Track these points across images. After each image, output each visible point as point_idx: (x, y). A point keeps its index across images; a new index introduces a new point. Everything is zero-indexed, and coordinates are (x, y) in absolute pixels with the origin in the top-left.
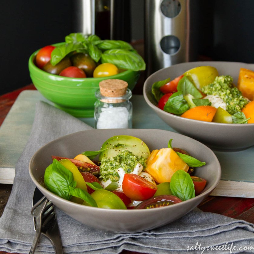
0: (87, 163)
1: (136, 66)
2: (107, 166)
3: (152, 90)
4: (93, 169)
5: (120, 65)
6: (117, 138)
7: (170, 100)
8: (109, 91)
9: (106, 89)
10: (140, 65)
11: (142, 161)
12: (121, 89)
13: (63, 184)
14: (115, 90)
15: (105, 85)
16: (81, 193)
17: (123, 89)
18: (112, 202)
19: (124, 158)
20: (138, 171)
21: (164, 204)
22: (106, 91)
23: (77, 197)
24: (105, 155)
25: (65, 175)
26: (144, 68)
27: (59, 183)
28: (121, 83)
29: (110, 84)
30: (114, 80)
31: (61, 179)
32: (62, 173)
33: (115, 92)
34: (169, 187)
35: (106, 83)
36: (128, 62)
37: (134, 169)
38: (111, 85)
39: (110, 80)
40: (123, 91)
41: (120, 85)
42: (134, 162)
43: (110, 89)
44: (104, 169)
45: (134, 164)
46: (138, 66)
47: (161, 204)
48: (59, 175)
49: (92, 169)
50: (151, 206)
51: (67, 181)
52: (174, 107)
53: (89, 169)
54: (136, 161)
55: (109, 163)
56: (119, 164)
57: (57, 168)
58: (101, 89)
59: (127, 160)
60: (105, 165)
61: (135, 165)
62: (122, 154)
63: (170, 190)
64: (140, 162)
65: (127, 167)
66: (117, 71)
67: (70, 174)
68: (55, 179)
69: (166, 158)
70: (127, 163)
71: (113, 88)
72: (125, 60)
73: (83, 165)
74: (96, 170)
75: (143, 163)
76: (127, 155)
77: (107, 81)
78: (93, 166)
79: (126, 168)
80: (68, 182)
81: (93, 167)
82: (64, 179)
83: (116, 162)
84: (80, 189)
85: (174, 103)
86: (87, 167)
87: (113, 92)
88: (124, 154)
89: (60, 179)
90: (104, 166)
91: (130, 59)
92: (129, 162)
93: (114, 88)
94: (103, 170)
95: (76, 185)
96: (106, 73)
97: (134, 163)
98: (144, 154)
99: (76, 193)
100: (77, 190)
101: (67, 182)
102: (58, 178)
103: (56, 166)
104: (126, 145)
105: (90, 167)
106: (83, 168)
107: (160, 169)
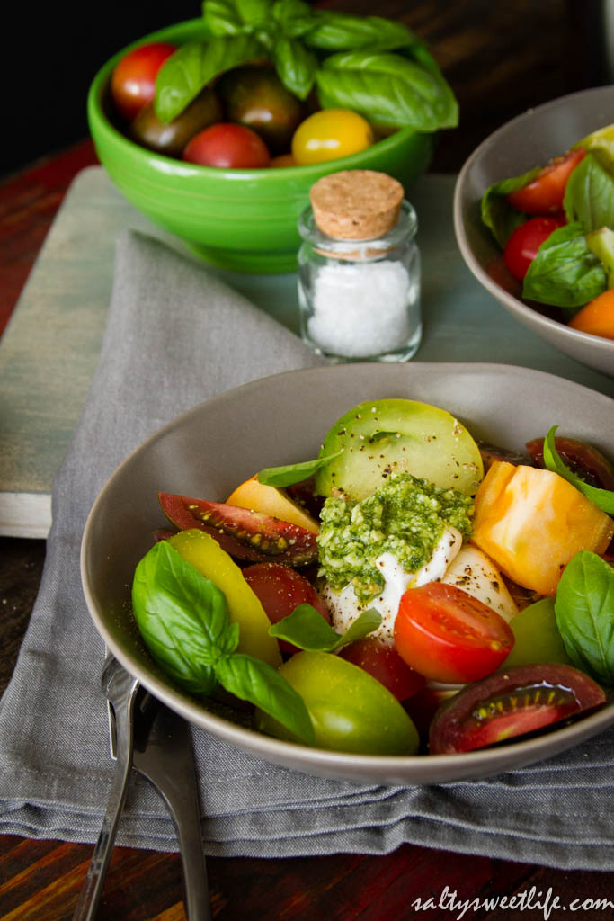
0: (275, 518)
1: (429, 113)
2: (341, 539)
3: (484, 213)
4: (296, 545)
5: (377, 111)
6: (374, 410)
7: (545, 253)
8: (345, 222)
9: (331, 215)
10: (440, 108)
11: (460, 519)
12: (382, 214)
13: (194, 640)
14: (363, 217)
15: (329, 198)
16: (254, 681)
17: (388, 212)
18: (360, 708)
19: (399, 504)
20: (447, 561)
21: (537, 699)
22: (333, 221)
23: (241, 696)
24: (333, 475)
25: (199, 609)
26: (453, 121)
27: (182, 635)
28: (382, 187)
29: (344, 195)
30: (359, 174)
31: (186, 621)
32: (189, 597)
33: (361, 223)
34: (554, 617)
35: (335, 187)
36: (403, 103)
37: (431, 554)
38: (349, 199)
39: (344, 174)
40: (390, 217)
41: (378, 194)
42: (433, 526)
43: (347, 216)
44: (333, 549)
45: (432, 537)
46: (435, 112)
47: (527, 698)
48: (178, 609)
49: (292, 542)
50: (492, 705)
51: (207, 627)
52: (555, 279)
53: (282, 543)
54: (439, 521)
55: (348, 528)
56: (382, 536)
57: (172, 577)
58: (317, 211)
59: (410, 519)
60: (334, 536)
61: (435, 537)
62: (392, 491)
63: (555, 630)
64: (451, 524)
65: (408, 549)
66: (368, 137)
67: (216, 599)
68: (167, 617)
69: (540, 509)
70: (407, 530)
71: (355, 208)
72: (392, 97)
73: (264, 527)
74: (307, 545)
75: (461, 525)
76: (407, 494)
77: (336, 179)
78: (297, 530)
79: (405, 555)
80: (210, 632)
81: (295, 533)
82: (196, 624)
83: (371, 530)
84: (250, 665)
85: (556, 265)
86: (275, 535)
87: (355, 223)
88: (397, 492)
89: (182, 623)
90: (331, 540)
91: (409, 90)
92: (416, 524)
93: (359, 212)
94: (327, 552)
95: (237, 641)
96: (332, 145)
97: (433, 531)
98: (465, 467)
99: (238, 681)
100: (239, 669)
101: (206, 633)
102: (177, 619)
103: (170, 568)
104: (402, 436)
105: (287, 536)
106: (263, 538)
107: (521, 546)
